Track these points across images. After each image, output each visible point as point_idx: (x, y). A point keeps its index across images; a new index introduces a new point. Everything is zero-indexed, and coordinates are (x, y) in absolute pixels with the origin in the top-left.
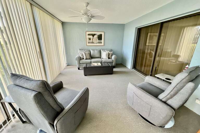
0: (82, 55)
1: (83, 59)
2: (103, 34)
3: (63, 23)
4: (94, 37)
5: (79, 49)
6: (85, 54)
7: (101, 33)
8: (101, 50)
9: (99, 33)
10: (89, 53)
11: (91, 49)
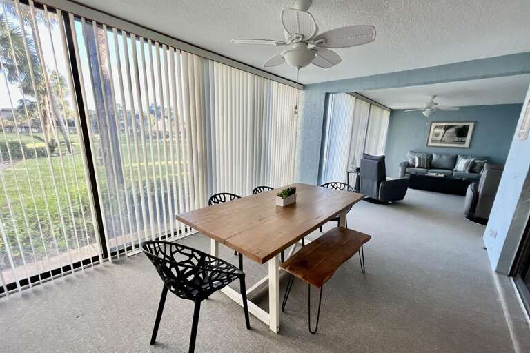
0: (414, 161)
1: (414, 166)
2: (471, 125)
3: (393, 112)
4: (448, 131)
5: (411, 152)
6: (419, 159)
7: (467, 124)
8: (459, 156)
9: (461, 124)
10: (427, 159)
11: (435, 154)
